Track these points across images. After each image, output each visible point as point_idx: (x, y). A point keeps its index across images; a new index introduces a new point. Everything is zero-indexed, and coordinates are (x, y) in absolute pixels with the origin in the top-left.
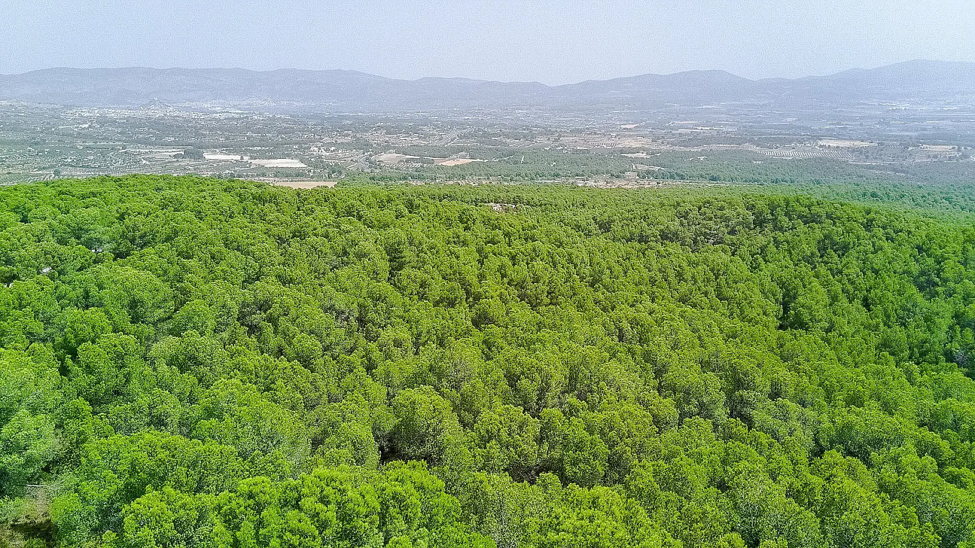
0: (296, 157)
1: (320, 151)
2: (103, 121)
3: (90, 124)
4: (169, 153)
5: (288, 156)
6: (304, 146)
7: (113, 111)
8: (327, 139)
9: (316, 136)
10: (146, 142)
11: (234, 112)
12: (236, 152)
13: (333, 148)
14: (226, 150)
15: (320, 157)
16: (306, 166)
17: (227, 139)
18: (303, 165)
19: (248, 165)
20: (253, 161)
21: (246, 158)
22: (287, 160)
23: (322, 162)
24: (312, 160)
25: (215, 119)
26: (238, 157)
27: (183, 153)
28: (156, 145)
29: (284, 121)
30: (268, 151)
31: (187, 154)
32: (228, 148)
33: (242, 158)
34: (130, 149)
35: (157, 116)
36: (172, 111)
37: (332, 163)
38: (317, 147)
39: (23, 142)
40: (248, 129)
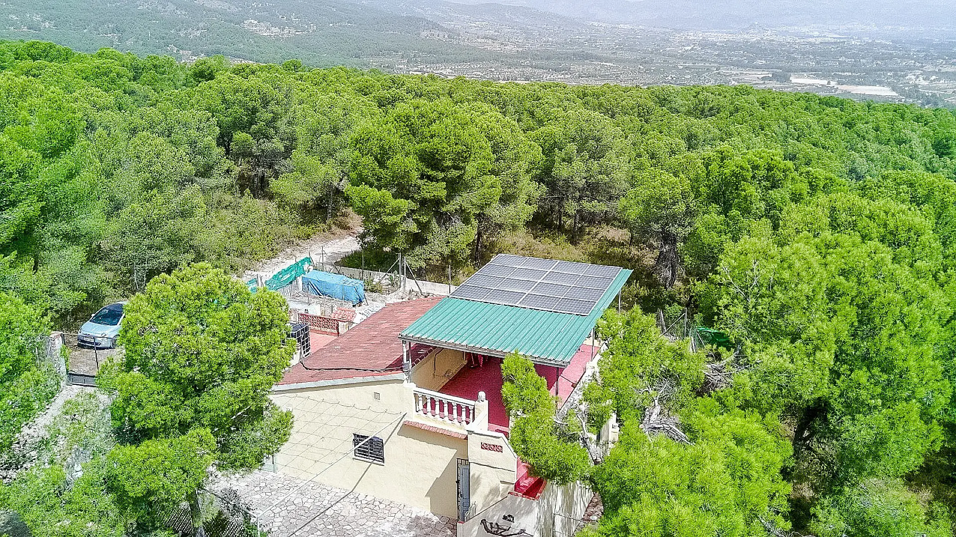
0: (889, 84)
1: (918, 80)
2: (704, 44)
3: (692, 46)
4: (758, 76)
5: (880, 83)
6: (899, 73)
7: (715, 35)
8: (929, 68)
9: (917, 64)
10: (739, 65)
11: (830, 37)
12: (824, 77)
13: (934, 77)
14: (814, 75)
15: (916, 86)
16: (897, 95)
17: (817, 63)
18: (894, 94)
19: (833, 91)
20: (840, 87)
21: (833, 83)
22: (878, 87)
23: (917, 91)
24: (906, 88)
25: (810, 43)
26: (825, 82)
27: (771, 76)
28: (747, 67)
29: (884, 46)
30: (859, 77)
31: (775, 77)
32: (815, 72)
33: (829, 83)
34: (723, 71)
35: (755, 40)
36: (769, 35)
37: (929, 93)
38: (915, 75)
39: (636, 61)
40: (842, 53)
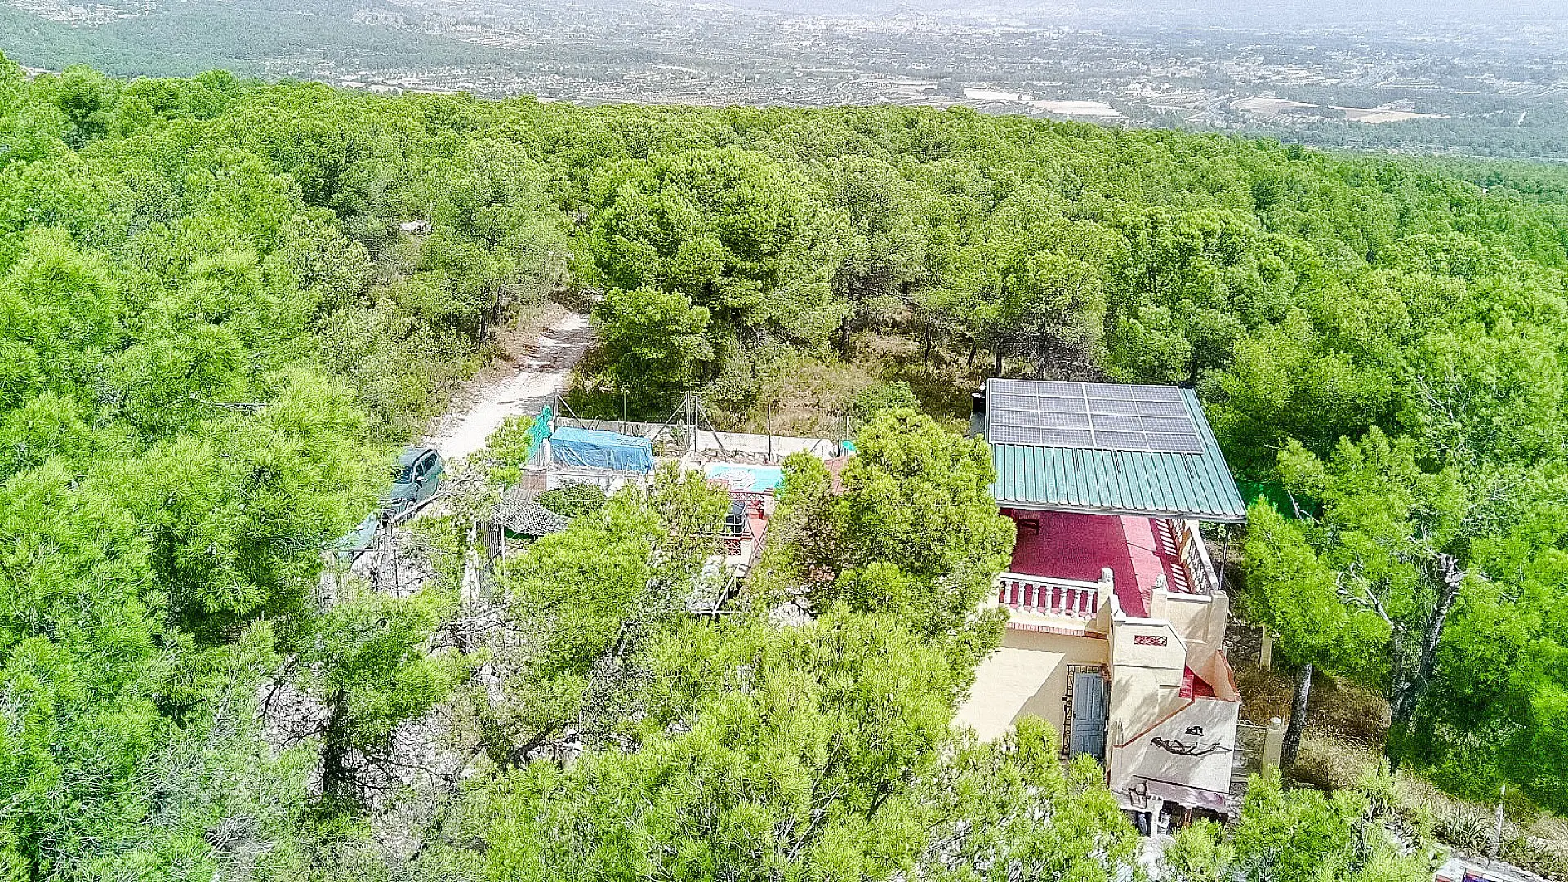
0: (1105, 98)
1: (1144, 90)
2: (831, 37)
3: (812, 40)
4: (917, 88)
5: (1092, 96)
6: (1118, 80)
7: (846, 21)
8: (1158, 72)
9: (1141, 65)
10: (887, 71)
11: (1016, 25)
12: (1011, 88)
13: (1167, 86)
14: (998, 85)
15: (1143, 99)
16: (1117, 114)
17: (1001, 67)
18: (1114, 112)
19: (1027, 110)
20: (1037, 104)
21: (1026, 98)
22: (1089, 103)
23: (1145, 108)
24: (1130, 104)
25: (986, 36)
26: (1014, 97)
27: (935, 87)
28: (899, 74)
29: (1092, 39)
30: (1061, 88)
31: (942, 89)
32: (1000, 82)
33: (1020, 98)
34: (865, 79)
35: (904, 31)
36: (926, 25)
37: (1162, 110)
38: (1139, 83)
39: (727, 64)
40: (1034, 52)
